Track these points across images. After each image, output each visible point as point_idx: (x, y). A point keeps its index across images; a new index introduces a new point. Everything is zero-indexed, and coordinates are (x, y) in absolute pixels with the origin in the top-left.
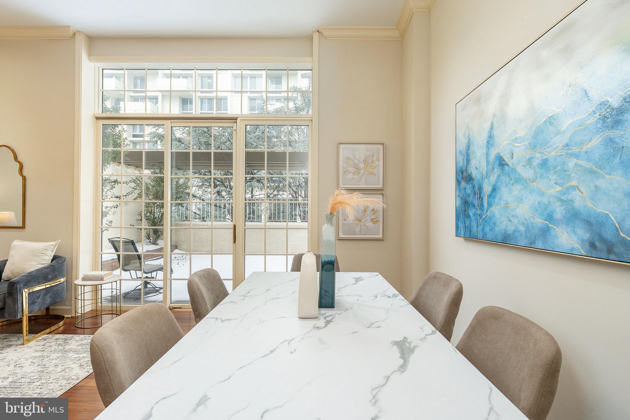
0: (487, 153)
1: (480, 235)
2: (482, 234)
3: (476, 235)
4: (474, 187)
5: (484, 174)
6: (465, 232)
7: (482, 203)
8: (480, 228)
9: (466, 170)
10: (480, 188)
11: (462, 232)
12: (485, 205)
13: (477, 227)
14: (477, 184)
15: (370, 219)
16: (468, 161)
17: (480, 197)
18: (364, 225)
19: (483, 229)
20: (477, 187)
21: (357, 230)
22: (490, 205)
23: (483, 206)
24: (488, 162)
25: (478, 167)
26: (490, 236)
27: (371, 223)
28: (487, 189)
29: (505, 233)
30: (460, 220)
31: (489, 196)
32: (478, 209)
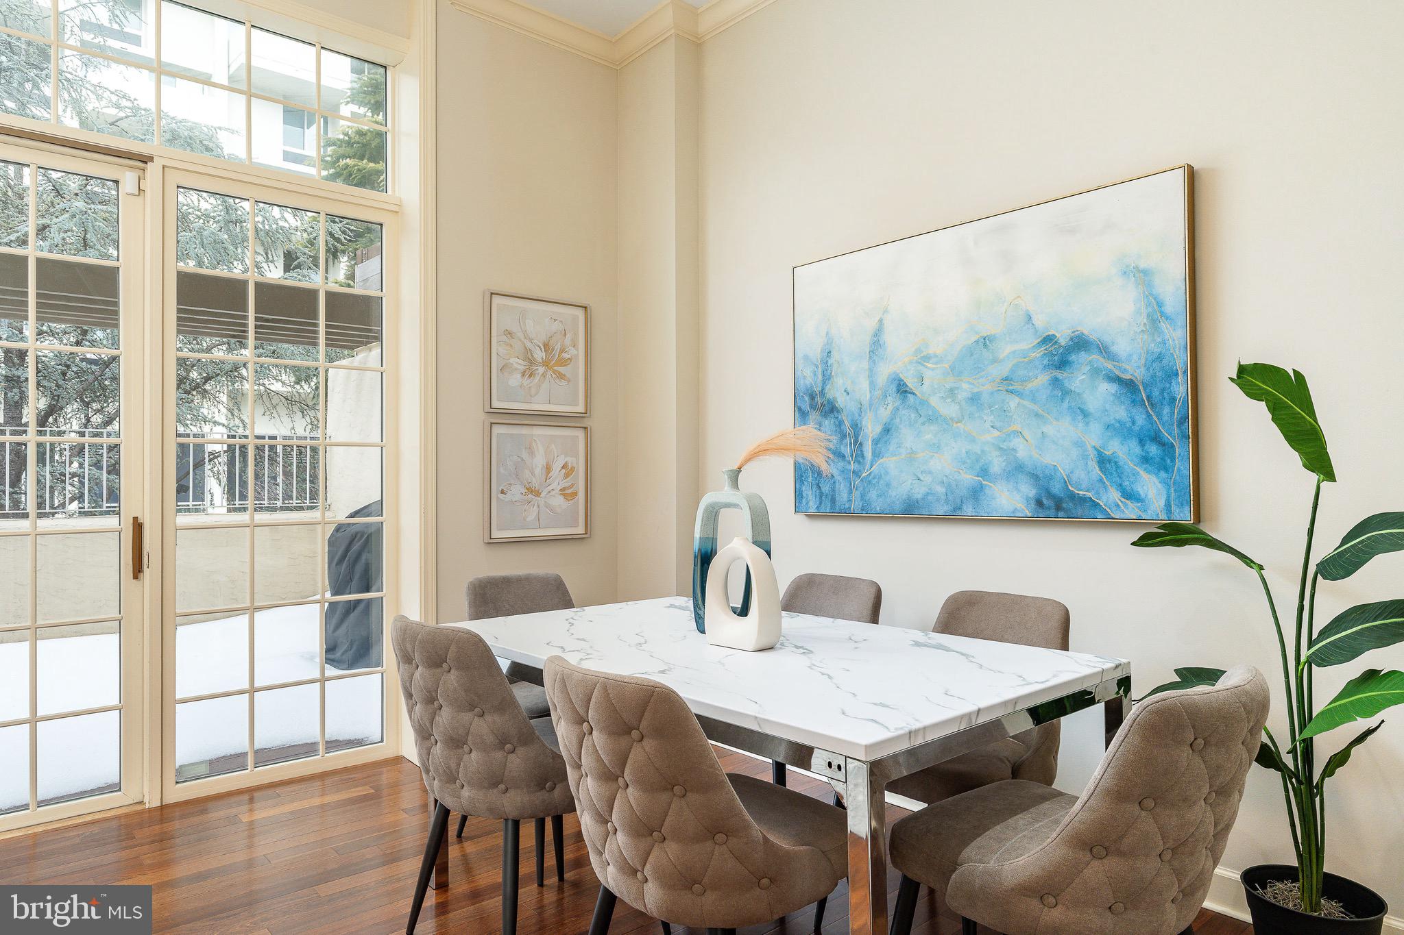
0: (871, 370)
1: (856, 505)
2: (861, 504)
3: (847, 506)
4: (840, 424)
5: (865, 402)
6: (821, 503)
7: (862, 451)
8: (856, 495)
9: (822, 392)
10: (856, 427)
11: (811, 504)
12: (868, 454)
13: (850, 492)
14: (850, 418)
15: (559, 488)
16: (827, 377)
17: (856, 441)
18: (547, 506)
19: (863, 496)
20: (847, 424)
21: (531, 516)
22: (877, 455)
23: (863, 456)
24: (872, 384)
25: (849, 389)
26: (878, 505)
27: (561, 498)
28: (871, 429)
29: (909, 498)
30: (806, 483)
31: (876, 442)
32: (852, 463)
